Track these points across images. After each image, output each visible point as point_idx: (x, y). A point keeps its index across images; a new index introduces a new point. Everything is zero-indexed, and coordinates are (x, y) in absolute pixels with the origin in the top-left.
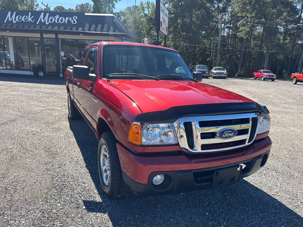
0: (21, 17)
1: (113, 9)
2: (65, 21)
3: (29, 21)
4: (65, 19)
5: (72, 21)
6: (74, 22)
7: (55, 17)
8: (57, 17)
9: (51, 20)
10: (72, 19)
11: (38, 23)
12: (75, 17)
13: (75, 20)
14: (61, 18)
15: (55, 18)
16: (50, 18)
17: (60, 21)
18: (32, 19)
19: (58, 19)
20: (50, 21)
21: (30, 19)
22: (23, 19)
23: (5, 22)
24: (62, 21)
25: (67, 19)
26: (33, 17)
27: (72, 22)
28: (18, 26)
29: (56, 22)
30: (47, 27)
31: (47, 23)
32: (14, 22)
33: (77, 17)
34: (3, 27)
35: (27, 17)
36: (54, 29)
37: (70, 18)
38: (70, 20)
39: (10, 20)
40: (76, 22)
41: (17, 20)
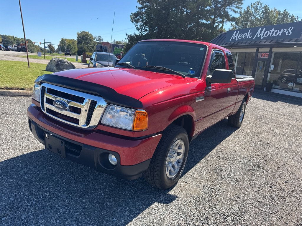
0: (242, 34)
2: (279, 33)
3: (247, 38)
5: (287, 32)
6: (289, 33)
7: (271, 30)
8: (273, 30)
9: (267, 34)
10: (288, 30)
11: (254, 39)
12: (291, 27)
13: (290, 31)
14: (276, 31)
15: (270, 32)
16: (266, 32)
17: (274, 35)
18: (250, 36)
19: (273, 32)
20: (265, 36)
21: (248, 36)
22: (243, 37)
23: (230, 41)
24: (276, 33)
25: (282, 30)
26: (251, 33)
27: (287, 34)
28: (238, 43)
29: (271, 35)
30: (261, 41)
31: (262, 38)
32: (236, 40)
33: (293, 28)
34: (228, 45)
35: (247, 34)
36: (267, 42)
37: (286, 30)
38: (285, 32)
39: (234, 38)
40: (291, 33)
41: (239, 38)
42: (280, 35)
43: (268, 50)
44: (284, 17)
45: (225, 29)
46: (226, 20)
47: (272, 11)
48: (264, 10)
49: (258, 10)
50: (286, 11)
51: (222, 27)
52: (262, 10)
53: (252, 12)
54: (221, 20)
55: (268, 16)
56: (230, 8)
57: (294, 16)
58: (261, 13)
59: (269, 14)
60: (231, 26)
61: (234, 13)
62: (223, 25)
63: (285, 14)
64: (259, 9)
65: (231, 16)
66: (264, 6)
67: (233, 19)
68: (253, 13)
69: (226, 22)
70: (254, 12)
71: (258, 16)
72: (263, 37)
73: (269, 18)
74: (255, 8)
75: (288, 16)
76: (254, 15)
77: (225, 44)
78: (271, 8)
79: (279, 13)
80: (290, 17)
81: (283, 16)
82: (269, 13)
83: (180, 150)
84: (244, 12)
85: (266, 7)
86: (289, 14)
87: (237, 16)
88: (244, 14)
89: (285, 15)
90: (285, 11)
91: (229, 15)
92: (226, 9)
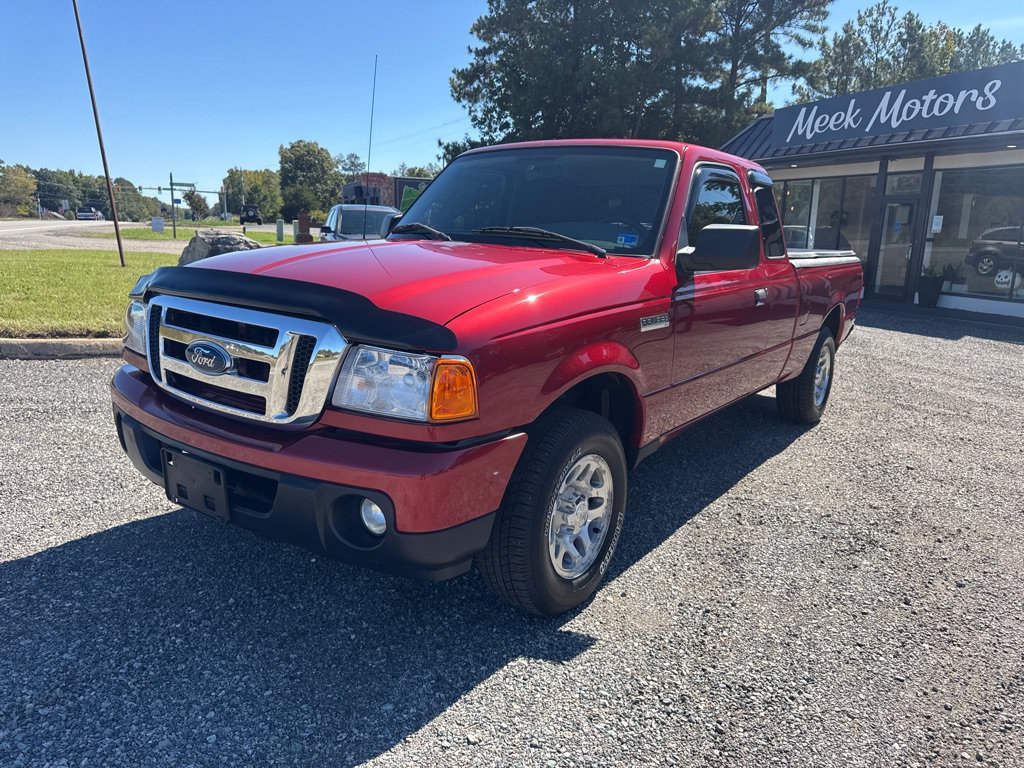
0: (827, 117)
2: (954, 105)
3: (846, 127)
4: (955, 100)
5: (981, 99)
6: (986, 103)
7: (924, 98)
8: (931, 95)
9: (910, 111)
10: (982, 94)
11: (867, 130)
12: (990, 84)
13: (989, 95)
14: (941, 99)
15: (923, 103)
16: (908, 104)
17: (936, 111)
18: (855, 121)
19: (933, 102)
20: (904, 117)
21: (849, 121)
22: (831, 126)
24: (943, 106)
25: (963, 95)
26: (858, 110)
27: (979, 106)
28: (816, 145)
29: (924, 115)
30: (893, 136)
31: (895, 124)
32: (809, 136)
33: (998, 83)
34: (780, 156)
35: (843, 114)
36: (912, 139)
37: (975, 93)
38: (973, 99)
39: (800, 132)
40: (993, 101)
41: (816, 130)
42: (956, 111)
43: (918, 164)
44: (976, 51)
45: (771, 104)
46: (773, 72)
47: (933, 34)
48: (903, 30)
49: (883, 34)
50: (982, 29)
51: (762, 98)
52: (898, 31)
53: (863, 40)
54: (758, 74)
55: (920, 51)
56: (785, 34)
57: (1009, 46)
58: (893, 41)
59: (921, 45)
60: (793, 93)
61: (800, 46)
62: (764, 91)
63: (980, 38)
64: (886, 27)
65: (790, 57)
66: (905, 18)
67: (800, 69)
68: (866, 44)
69: (775, 80)
70: (869, 39)
71: (884, 52)
72: (898, 121)
73: (923, 57)
74: (871, 27)
75: (988, 45)
76: (869, 51)
77: (771, 152)
78: (929, 22)
79: (957, 38)
80: (997, 51)
81: (973, 47)
82: (922, 39)
83: (599, 490)
84: (835, 44)
85: (910, 20)
86: (992, 38)
87: (812, 56)
88: (837, 50)
89: (980, 45)
90: (978, 29)
91: (783, 54)
92: (772, 37)
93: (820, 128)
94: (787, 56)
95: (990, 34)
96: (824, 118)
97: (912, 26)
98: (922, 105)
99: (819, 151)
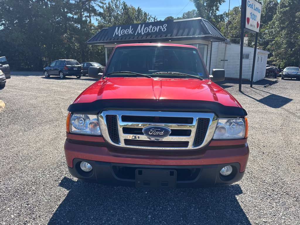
0: (124, 30)
1: (217, 12)
2: (157, 30)
3: (130, 33)
4: (157, 28)
5: (163, 28)
6: (164, 30)
8: (151, 27)
9: (146, 30)
10: (163, 27)
11: (136, 34)
12: (165, 25)
13: (165, 28)
14: (153, 28)
15: (149, 28)
16: (145, 28)
17: (152, 31)
18: (132, 32)
19: (151, 28)
20: (145, 32)
21: (130, 32)
22: (126, 33)
23: (114, 36)
24: (154, 30)
25: (158, 27)
26: (132, 29)
27: (162, 30)
28: (122, 38)
29: (150, 31)
30: (143, 37)
31: (143, 34)
32: (120, 35)
33: (166, 25)
34: (112, 41)
35: (128, 30)
36: (148, 38)
37: (161, 27)
38: (161, 28)
39: (117, 34)
40: (166, 30)
41: (121, 33)
42: (157, 31)
44: (139, 13)
45: (93, 24)
46: (93, 14)
47: (130, 8)
48: (123, 6)
49: (118, 6)
50: (140, 8)
51: (90, 22)
52: (122, 6)
53: (113, 8)
54: (88, 14)
55: (128, 12)
56: (95, 3)
57: (146, 13)
58: (121, 9)
59: (128, 11)
60: (96, 21)
61: (100, 8)
62: (90, 20)
63: (139, 11)
64: (118, 5)
65: (98, 10)
66: (123, 3)
67: (100, 14)
68: (114, 9)
69: (94, 17)
70: (115, 8)
71: (119, 12)
72: (143, 32)
73: (129, 14)
74: (115, 4)
75: (141, 13)
76: (115, 11)
77: (109, 39)
78: (129, 5)
79: (133, 9)
80: (143, 14)
81: (138, 12)
82: (128, 9)
84: (106, 8)
85: (124, 4)
86: (142, 11)
87: (102, 11)
88: (107, 9)
89: (140, 12)
90: (139, 8)
91: (96, 9)
92: (91, 4)
93: (123, 33)
94: (97, 10)
95: (142, 10)
96: (123, 31)
97: (125, 6)
98: (149, 29)
99: (123, 40)
